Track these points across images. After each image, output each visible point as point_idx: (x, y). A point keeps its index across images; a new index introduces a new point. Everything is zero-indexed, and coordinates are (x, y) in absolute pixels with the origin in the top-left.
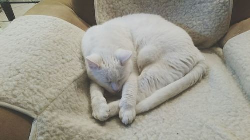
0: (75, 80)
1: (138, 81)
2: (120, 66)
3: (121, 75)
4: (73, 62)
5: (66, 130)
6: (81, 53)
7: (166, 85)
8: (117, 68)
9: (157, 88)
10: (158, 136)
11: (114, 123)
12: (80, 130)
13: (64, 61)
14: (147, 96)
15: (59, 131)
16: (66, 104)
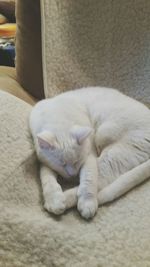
0: (23, 163)
1: (98, 163)
2: (77, 146)
3: (78, 156)
4: (19, 141)
5: (14, 228)
6: (29, 131)
7: (130, 169)
9: (120, 173)
10: (127, 232)
11: (71, 217)
12: (31, 226)
13: (9, 139)
14: (109, 183)
15: (6, 229)
16: (12, 193)
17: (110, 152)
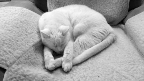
0: (34, 45)
1: (74, 45)
2: (62, 36)
3: (63, 41)
4: (33, 34)
5: (27, 77)
6: (38, 29)
7: (91, 47)
8: (60, 37)
9: (85, 49)
10: (86, 78)
11: (58, 72)
12: (36, 76)
13: (27, 33)
14: (79, 54)
15: (22, 77)
16: (27, 60)
17: (80, 39)
